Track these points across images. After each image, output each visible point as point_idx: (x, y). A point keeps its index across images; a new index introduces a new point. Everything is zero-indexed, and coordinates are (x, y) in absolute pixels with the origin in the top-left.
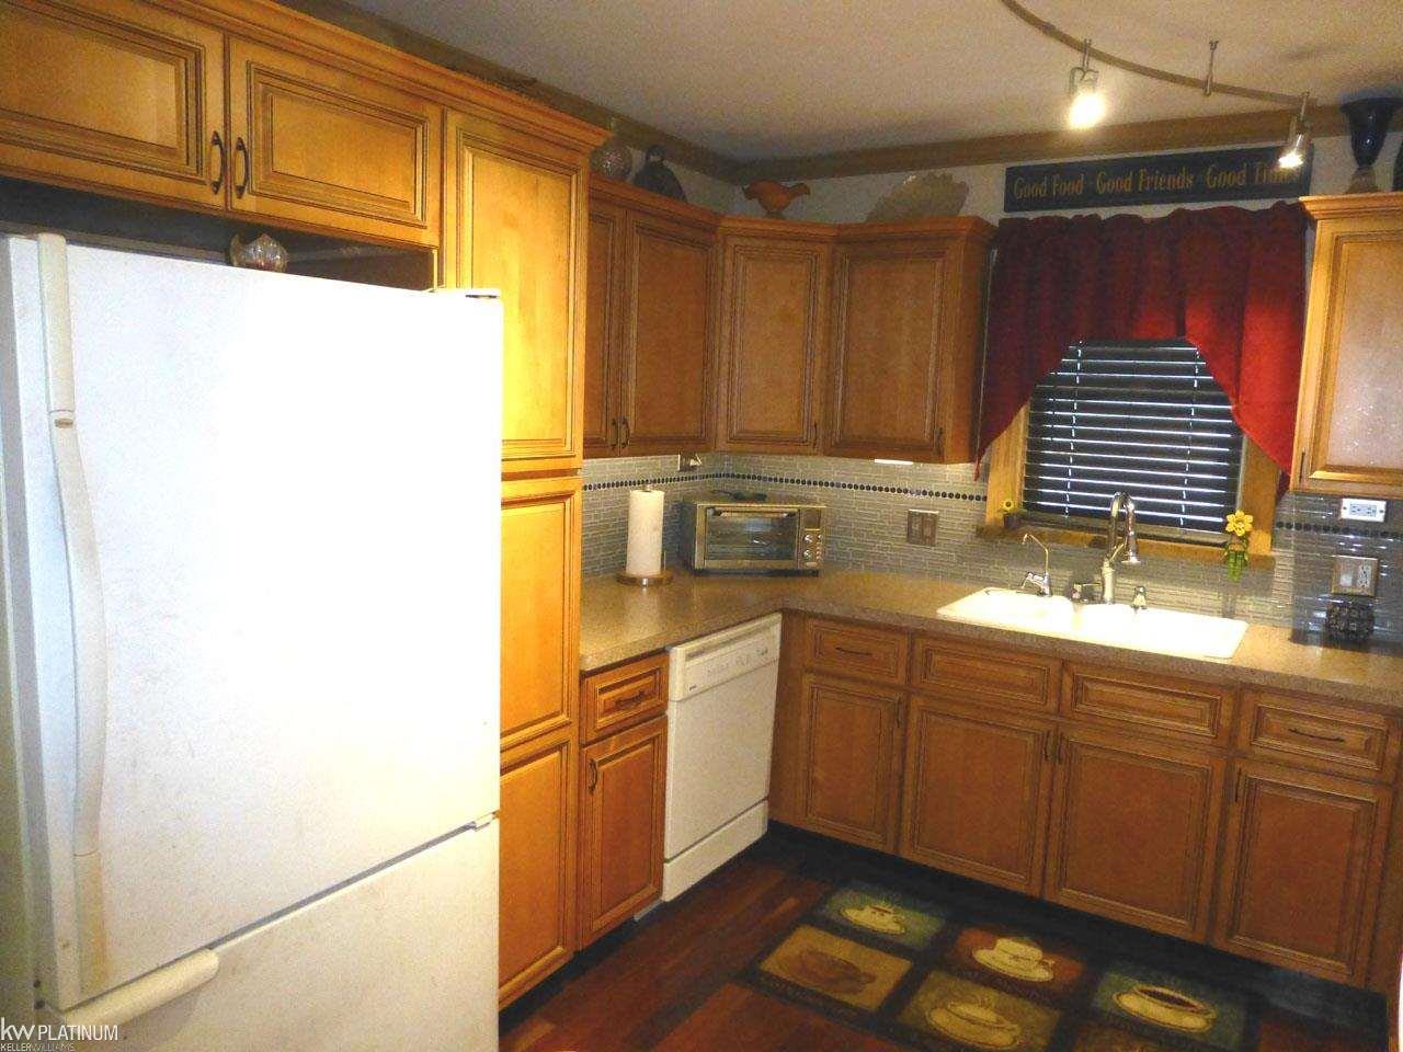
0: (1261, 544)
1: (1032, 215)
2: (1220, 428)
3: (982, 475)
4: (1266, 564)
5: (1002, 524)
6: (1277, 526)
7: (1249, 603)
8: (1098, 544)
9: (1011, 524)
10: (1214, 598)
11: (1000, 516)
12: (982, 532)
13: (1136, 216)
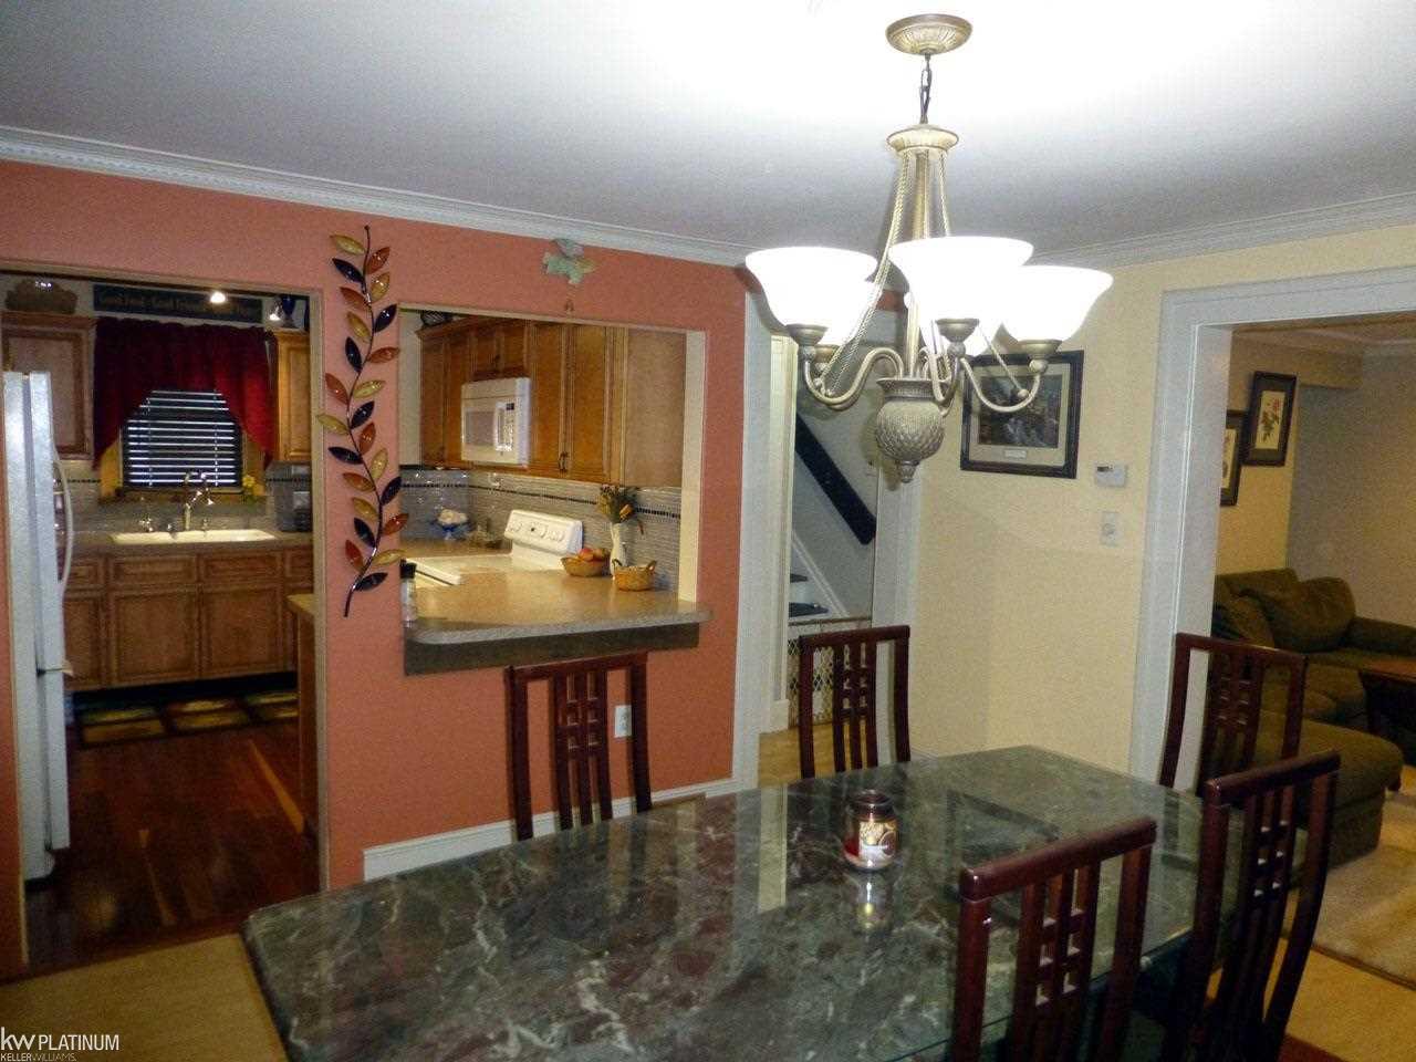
0: (259, 491)
1: (120, 316)
2: (227, 434)
3: (96, 466)
4: (263, 499)
5: (113, 495)
6: (266, 482)
7: (255, 520)
8: (176, 499)
9: (120, 495)
10: (239, 520)
11: (112, 490)
12: (102, 502)
13: (179, 324)
